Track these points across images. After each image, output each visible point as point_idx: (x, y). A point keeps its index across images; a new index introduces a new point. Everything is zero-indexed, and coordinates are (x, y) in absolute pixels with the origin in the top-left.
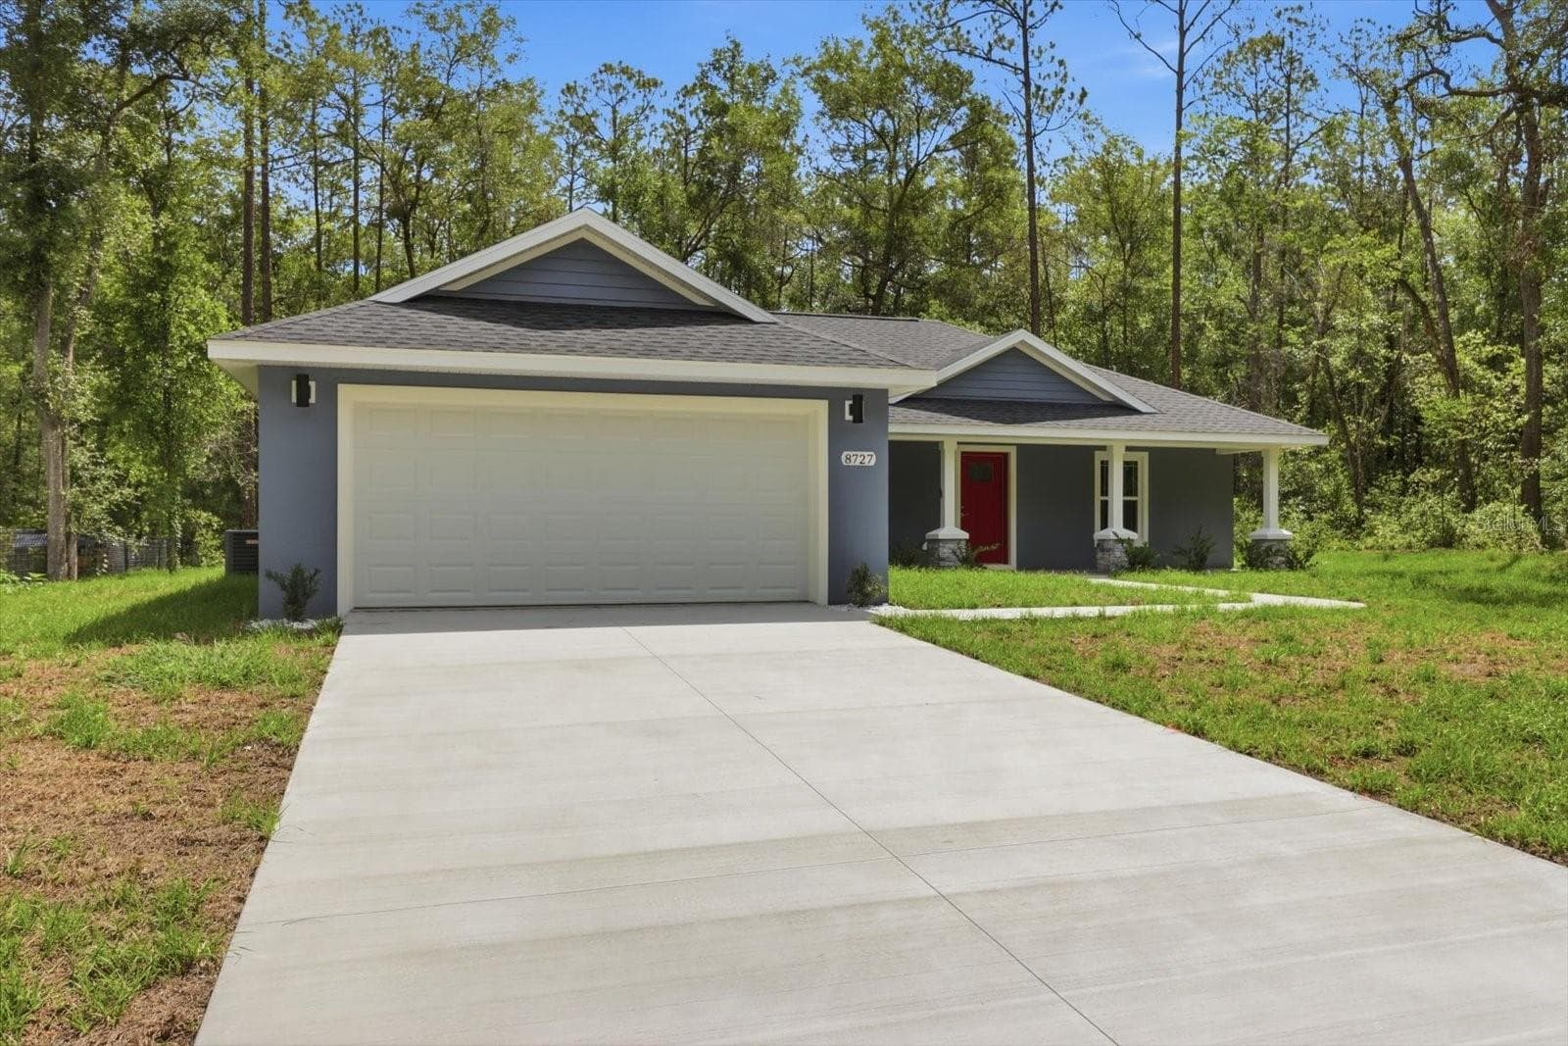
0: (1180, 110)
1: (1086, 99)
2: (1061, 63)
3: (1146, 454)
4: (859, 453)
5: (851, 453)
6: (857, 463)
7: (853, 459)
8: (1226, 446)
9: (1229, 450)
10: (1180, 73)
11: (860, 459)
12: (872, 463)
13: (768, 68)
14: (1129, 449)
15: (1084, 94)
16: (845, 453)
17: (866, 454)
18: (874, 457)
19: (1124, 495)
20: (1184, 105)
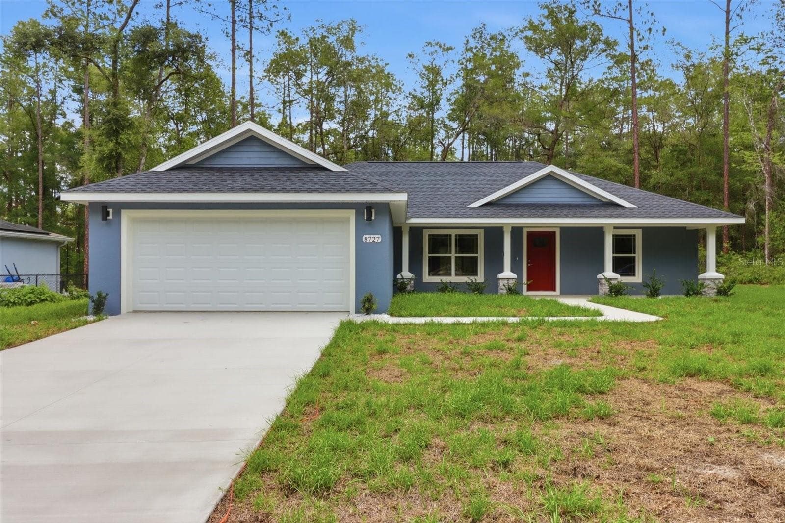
0: (727, 33)
1: (665, 33)
2: (652, 14)
3: (640, 231)
4: (372, 236)
5: (368, 236)
6: (371, 241)
7: (368, 239)
8: (692, 226)
9: (691, 227)
10: (728, 12)
11: (372, 239)
12: (379, 241)
13: (501, 34)
14: (615, 228)
15: (665, 30)
16: (364, 236)
17: (376, 236)
18: (380, 238)
19: (613, 253)
20: (730, 29)
